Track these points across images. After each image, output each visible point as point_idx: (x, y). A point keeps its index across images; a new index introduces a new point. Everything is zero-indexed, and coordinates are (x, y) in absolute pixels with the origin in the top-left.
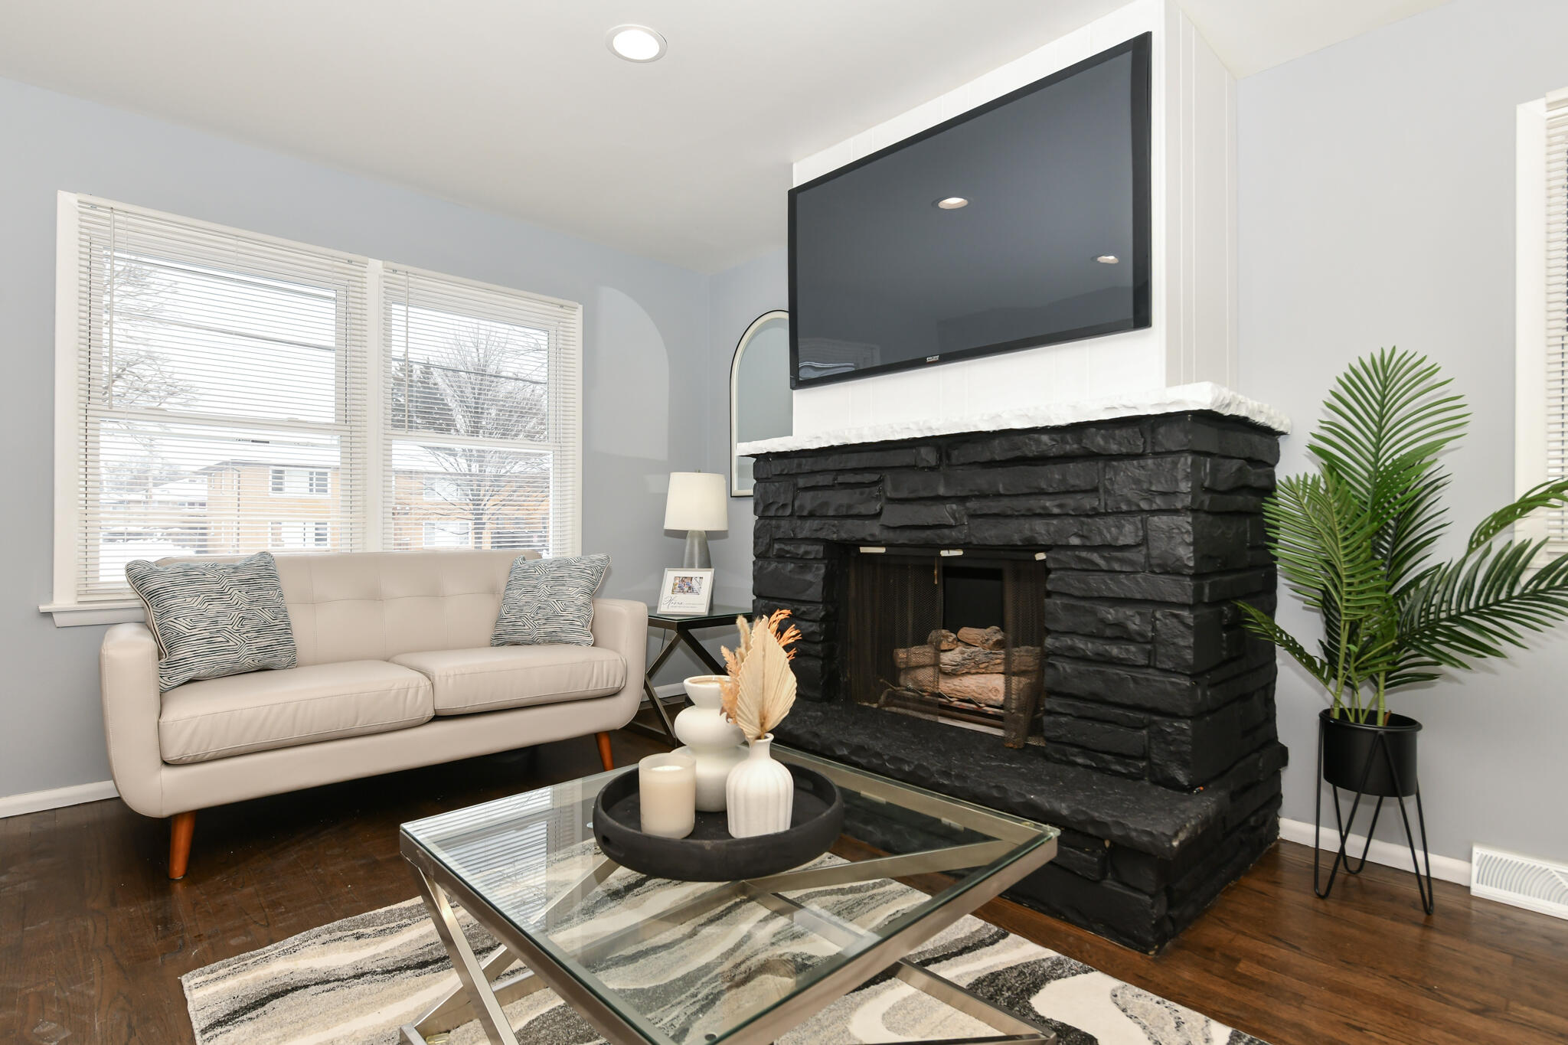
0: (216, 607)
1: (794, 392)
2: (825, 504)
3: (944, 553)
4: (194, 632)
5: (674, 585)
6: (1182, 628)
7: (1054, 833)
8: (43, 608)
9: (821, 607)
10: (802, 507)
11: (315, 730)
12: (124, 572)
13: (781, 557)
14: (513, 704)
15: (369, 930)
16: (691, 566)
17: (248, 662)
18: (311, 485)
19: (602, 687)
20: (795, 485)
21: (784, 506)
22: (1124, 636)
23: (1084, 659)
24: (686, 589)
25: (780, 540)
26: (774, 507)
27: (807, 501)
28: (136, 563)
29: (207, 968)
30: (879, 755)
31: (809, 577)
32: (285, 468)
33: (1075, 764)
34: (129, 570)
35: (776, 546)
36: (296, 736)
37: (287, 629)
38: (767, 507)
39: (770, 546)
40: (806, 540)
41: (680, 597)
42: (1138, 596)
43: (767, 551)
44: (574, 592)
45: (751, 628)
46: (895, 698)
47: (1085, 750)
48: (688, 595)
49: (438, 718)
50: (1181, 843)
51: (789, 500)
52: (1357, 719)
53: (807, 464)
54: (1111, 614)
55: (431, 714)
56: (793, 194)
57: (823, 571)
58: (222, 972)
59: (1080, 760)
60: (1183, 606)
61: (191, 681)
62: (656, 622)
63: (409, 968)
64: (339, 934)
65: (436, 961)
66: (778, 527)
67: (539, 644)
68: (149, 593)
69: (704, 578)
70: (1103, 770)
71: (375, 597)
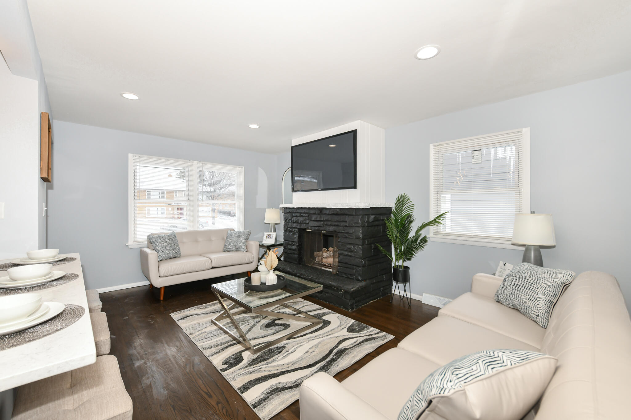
0: (165, 245)
1: (293, 193)
2: (298, 220)
3: (323, 232)
4: (162, 250)
5: (267, 236)
6: (360, 250)
7: (322, 286)
8: (127, 245)
9: (297, 243)
10: (293, 220)
11: (188, 271)
12: (147, 237)
13: (289, 231)
14: (228, 265)
15: (203, 308)
16: (271, 232)
17: (172, 256)
18: (160, 196)
19: (248, 261)
20: (292, 215)
21: (290, 220)
22: (351, 251)
23: (345, 255)
24: (269, 237)
25: (289, 227)
26: (288, 220)
27: (294, 219)
28: (149, 235)
29: (175, 313)
30: (305, 275)
31: (295, 236)
32: (151, 191)
33: (343, 277)
34: (148, 237)
35: (288, 229)
36: (184, 272)
37: (179, 249)
38: (286, 220)
39: (287, 228)
40: (294, 228)
41: (268, 239)
42: (353, 243)
43: (286, 230)
44: (243, 240)
45: (269, 252)
46: (314, 264)
47: (345, 274)
48: (270, 239)
49: (212, 268)
50: (354, 290)
51: (291, 219)
52: (398, 267)
53: (295, 211)
54: (349, 246)
55: (211, 267)
56: (292, 147)
57: (298, 235)
58: (177, 313)
59: (344, 276)
60: (360, 245)
61: (161, 260)
62: (261, 246)
63: (211, 313)
64: (197, 308)
65: (216, 312)
66: (289, 224)
67: (234, 251)
68: (152, 242)
69: (274, 235)
70: (348, 278)
71: (196, 241)
